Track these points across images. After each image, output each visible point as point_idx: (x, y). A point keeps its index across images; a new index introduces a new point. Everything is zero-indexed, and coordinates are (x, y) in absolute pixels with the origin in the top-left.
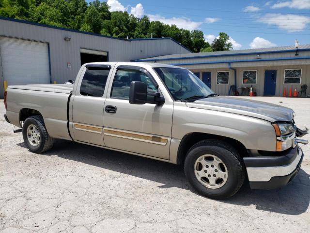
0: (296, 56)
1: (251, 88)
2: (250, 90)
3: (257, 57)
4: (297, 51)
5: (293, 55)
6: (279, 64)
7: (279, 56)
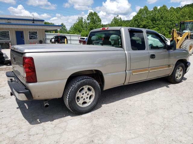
0: (33, 23)
1: (10, 43)
2: (9, 44)
3: (8, 22)
4: (34, 20)
5: (31, 23)
6: (26, 27)
7: (23, 22)
